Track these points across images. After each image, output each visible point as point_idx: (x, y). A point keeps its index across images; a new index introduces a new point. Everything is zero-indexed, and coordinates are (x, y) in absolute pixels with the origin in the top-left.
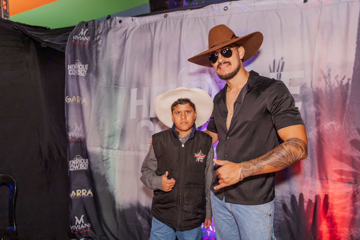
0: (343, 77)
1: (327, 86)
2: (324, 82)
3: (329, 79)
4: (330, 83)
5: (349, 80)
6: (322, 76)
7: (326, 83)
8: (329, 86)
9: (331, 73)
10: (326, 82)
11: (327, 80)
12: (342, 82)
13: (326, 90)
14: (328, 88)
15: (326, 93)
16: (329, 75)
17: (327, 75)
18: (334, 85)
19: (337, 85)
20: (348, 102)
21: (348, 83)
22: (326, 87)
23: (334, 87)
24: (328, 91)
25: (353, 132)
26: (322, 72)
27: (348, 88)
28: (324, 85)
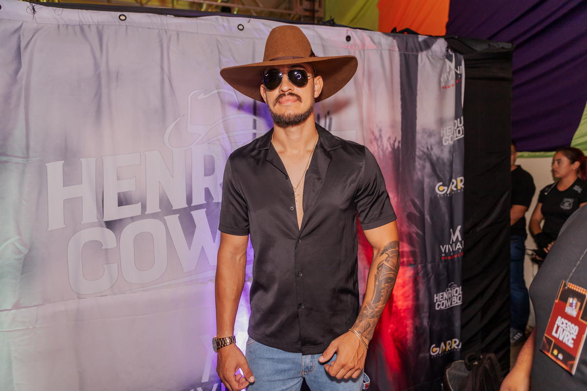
0: (394, 139)
1: (380, 150)
2: (376, 145)
3: (381, 141)
4: (383, 147)
5: (399, 142)
6: (373, 138)
7: (379, 147)
8: (381, 150)
9: (383, 133)
10: (378, 145)
11: (379, 143)
12: (394, 145)
13: (379, 155)
14: (381, 153)
15: (380, 159)
16: (380, 136)
17: (378, 136)
18: (387, 148)
19: (390, 149)
20: (401, 169)
21: (398, 147)
22: (379, 152)
23: (387, 152)
24: (381, 156)
25: (408, 204)
26: (373, 133)
27: (399, 152)
28: (376, 149)
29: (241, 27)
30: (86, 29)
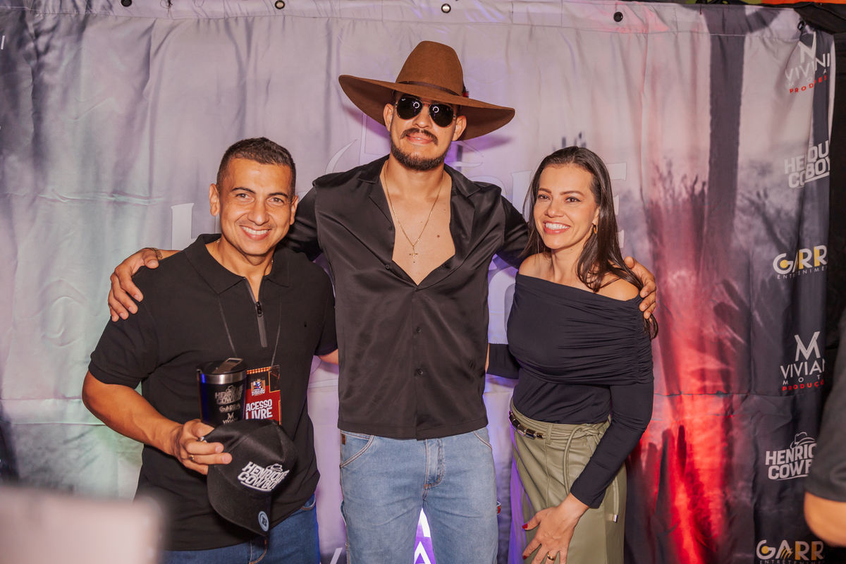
0: (694, 179)
1: (668, 197)
2: (661, 189)
3: (671, 181)
4: (674, 191)
5: (704, 184)
6: (657, 176)
7: (666, 191)
8: (671, 196)
9: (674, 169)
10: (664, 188)
11: (667, 185)
12: (693, 188)
13: (666, 205)
14: (670, 201)
15: (667, 210)
16: (670, 173)
17: (665, 173)
18: (680, 194)
19: (685, 195)
20: (705, 229)
21: (703, 191)
22: (666, 199)
23: (680, 200)
24: (670, 207)
25: (717, 289)
26: (657, 168)
27: (703, 201)
28: (662, 194)
29: (446, 8)
30: (232, 23)
